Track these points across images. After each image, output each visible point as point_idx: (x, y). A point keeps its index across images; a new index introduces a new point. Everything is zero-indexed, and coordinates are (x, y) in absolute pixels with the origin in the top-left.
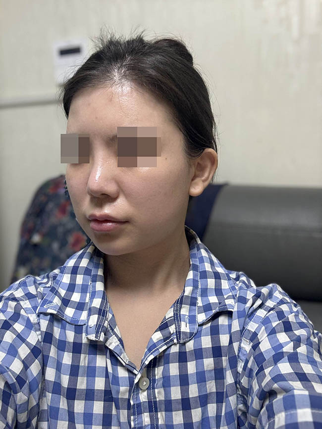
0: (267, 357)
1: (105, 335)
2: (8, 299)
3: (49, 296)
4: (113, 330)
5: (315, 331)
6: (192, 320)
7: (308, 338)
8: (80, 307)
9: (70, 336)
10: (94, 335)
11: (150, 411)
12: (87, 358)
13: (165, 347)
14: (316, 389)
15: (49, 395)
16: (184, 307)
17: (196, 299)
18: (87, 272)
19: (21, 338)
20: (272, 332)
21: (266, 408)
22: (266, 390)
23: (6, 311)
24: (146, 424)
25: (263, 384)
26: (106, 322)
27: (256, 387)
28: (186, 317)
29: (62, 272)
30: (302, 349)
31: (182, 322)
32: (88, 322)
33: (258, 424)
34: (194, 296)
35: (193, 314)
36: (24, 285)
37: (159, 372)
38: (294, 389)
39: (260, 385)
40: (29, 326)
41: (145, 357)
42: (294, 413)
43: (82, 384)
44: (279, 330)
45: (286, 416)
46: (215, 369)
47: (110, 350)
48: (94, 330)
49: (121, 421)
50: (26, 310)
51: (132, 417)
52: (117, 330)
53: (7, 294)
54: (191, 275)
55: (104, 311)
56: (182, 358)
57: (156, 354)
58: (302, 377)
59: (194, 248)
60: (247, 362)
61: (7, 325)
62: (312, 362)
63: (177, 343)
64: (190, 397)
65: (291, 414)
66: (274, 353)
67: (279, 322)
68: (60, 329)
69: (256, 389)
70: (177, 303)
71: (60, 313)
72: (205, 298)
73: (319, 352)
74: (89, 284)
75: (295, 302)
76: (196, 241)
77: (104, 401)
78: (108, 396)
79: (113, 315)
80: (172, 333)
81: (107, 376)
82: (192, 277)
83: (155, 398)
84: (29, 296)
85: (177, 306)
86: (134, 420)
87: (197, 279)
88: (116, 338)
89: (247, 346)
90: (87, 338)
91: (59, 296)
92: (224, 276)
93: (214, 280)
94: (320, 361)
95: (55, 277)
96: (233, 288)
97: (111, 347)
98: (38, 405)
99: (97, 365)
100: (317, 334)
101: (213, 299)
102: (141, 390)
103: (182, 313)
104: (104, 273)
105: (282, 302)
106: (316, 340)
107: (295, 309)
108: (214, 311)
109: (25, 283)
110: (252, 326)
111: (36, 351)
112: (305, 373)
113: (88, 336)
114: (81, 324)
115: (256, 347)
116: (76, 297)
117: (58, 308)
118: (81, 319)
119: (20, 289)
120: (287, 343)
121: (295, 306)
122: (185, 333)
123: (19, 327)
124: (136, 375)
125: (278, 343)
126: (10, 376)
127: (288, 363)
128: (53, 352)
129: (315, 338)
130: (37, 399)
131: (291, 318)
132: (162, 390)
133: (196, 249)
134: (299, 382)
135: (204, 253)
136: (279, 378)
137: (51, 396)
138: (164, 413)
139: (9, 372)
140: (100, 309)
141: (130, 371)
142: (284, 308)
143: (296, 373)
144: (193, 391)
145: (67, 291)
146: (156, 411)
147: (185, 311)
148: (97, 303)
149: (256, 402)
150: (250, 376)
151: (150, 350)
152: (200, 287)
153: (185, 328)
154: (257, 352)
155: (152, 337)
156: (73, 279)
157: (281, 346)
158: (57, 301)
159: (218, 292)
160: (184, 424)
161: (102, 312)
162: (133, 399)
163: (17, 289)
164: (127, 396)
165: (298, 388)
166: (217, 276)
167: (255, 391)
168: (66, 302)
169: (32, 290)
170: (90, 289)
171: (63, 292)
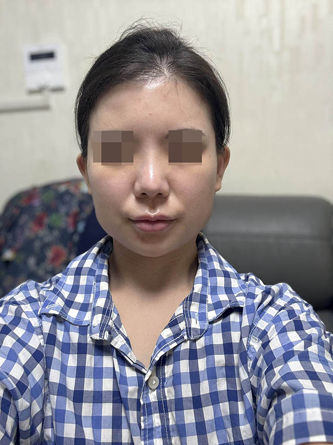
0: (277, 355)
1: (110, 333)
2: (9, 303)
3: (51, 297)
4: (118, 329)
5: (327, 332)
6: (202, 317)
7: (320, 337)
8: (84, 307)
9: (75, 337)
10: (98, 334)
11: (161, 411)
12: (93, 359)
13: (175, 344)
14: (326, 389)
15: (54, 398)
16: (194, 304)
17: (206, 296)
18: (91, 272)
19: (22, 343)
20: (283, 331)
21: (275, 408)
22: (274, 388)
23: (6, 316)
24: (157, 425)
25: (272, 383)
26: (111, 321)
27: (265, 386)
28: (196, 314)
29: (66, 274)
30: (314, 348)
31: (192, 319)
32: (92, 322)
33: (266, 424)
34: (204, 293)
35: (203, 311)
36: (25, 288)
37: (168, 370)
38: (304, 388)
39: (269, 384)
40: (30, 329)
41: (155, 353)
42: (303, 413)
43: (89, 385)
44: (290, 329)
45: (295, 415)
46: (226, 366)
47: (116, 349)
48: (98, 329)
49: (131, 423)
50: (27, 313)
51: (142, 418)
52: (123, 330)
53: (7, 298)
54: (200, 273)
55: (109, 310)
56: (193, 355)
57: (166, 350)
58: (313, 376)
59: (202, 248)
60: (256, 361)
61: (6, 330)
62: (324, 362)
63: (188, 340)
64: (201, 394)
65: (300, 414)
66: (283, 352)
67: (289, 321)
68: (63, 332)
69: (264, 388)
70: (187, 300)
71: (63, 314)
72: (214, 296)
73: (330, 352)
74: (93, 284)
75: (306, 302)
76: (204, 241)
77: (113, 403)
78: (117, 398)
79: (118, 315)
80: (182, 329)
81: (115, 377)
82: (201, 275)
83: (165, 397)
84: (30, 300)
85: (186, 303)
86: (144, 421)
87: (206, 277)
88: (122, 337)
89: (256, 345)
90: (91, 338)
91: (62, 297)
92: (234, 275)
93: (224, 278)
94: (331, 360)
95: (57, 281)
96: (243, 287)
97: (117, 346)
98: (42, 411)
99: (104, 366)
100: (329, 335)
101: (223, 297)
102: (151, 389)
103: (191, 310)
104: (108, 274)
105: (293, 301)
106: (328, 340)
107: (306, 309)
108: (224, 309)
109: (27, 286)
110: (262, 325)
111: (37, 355)
112: (316, 372)
113: (92, 336)
114: (85, 325)
115: (265, 345)
116: (80, 298)
117: (61, 309)
118: (85, 320)
119: (21, 293)
120: (297, 342)
121: (307, 305)
122: (195, 329)
123: (19, 331)
124: (145, 374)
125: (289, 342)
126: (9, 382)
127: (299, 362)
128: (57, 354)
129: (326, 338)
130: (42, 405)
131: (303, 317)
132: (172, 389)
133: (204, 249)
134: (309, 381)
135: (212, 252)
136: (289, 376)
137: (56, 399)
138: (174, 412)
139: (9, 378)
140: (104, 309)
141: (138, 371)
142: (296, 307)
143: (306, 371)
144: (205, 388)
145: (71, 292)
146: (167, 412)
147: (195, 308)
148: (101, 302)
149: (264, 401)
150: (259, 375)
151: (159, 346)
152: (209, 285)
153: (195, 324)
154: (267, 350)
155: (162, 334)
156: (77, 281)
157: (291, 345)
158: (60, 302)
159: (228, 290)
160: (196, 423)
161: (106, 312)
162: (143, 398)
163: (18, 293)
164: (136, 397)
165: (308, 387)
166: (226, 275)
167: (263, 390)
168: (69, 303)
169: (34, 294)
170: (94, 289)
171: (66, 294)
